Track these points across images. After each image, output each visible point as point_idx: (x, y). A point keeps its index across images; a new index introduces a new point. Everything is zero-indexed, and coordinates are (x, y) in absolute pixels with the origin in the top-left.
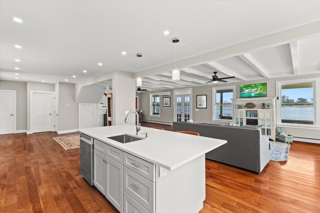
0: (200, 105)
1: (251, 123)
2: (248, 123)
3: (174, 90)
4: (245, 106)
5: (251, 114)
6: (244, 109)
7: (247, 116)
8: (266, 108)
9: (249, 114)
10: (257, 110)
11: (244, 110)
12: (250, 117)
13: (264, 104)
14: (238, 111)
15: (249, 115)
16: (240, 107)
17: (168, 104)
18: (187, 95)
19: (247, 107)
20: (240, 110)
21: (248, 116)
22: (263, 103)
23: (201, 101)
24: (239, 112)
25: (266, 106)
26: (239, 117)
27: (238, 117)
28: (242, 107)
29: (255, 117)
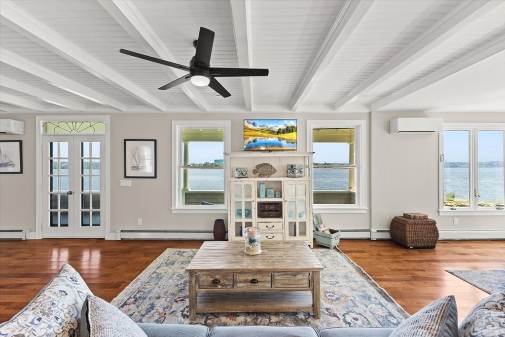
0: (136, 168)
1: (268, 211)
2: (263, 211)
3: (37, 117)
4: (255, 172)
5: (268, 190)
6: (253, 179)
7: (259, 196)
8: (297, 175)
9: (264, 192)
10: (281, 182)
11: (253, 181)
12: (266, 196)
13: (292, 166)
14: (240, 185)
15: (263, 194)
16: (243, 174)
17: (13, 165)
18: (92, 138)
19: (258, 174)
20: (245, 181)
21: (261, 196)
22: (292, 164)
23: (138, 156)
24: (243, 186)
25: (297, 171)
26: (244, 200)
27: (240, 200)
28: (248, 175)
29: (275, 196)
